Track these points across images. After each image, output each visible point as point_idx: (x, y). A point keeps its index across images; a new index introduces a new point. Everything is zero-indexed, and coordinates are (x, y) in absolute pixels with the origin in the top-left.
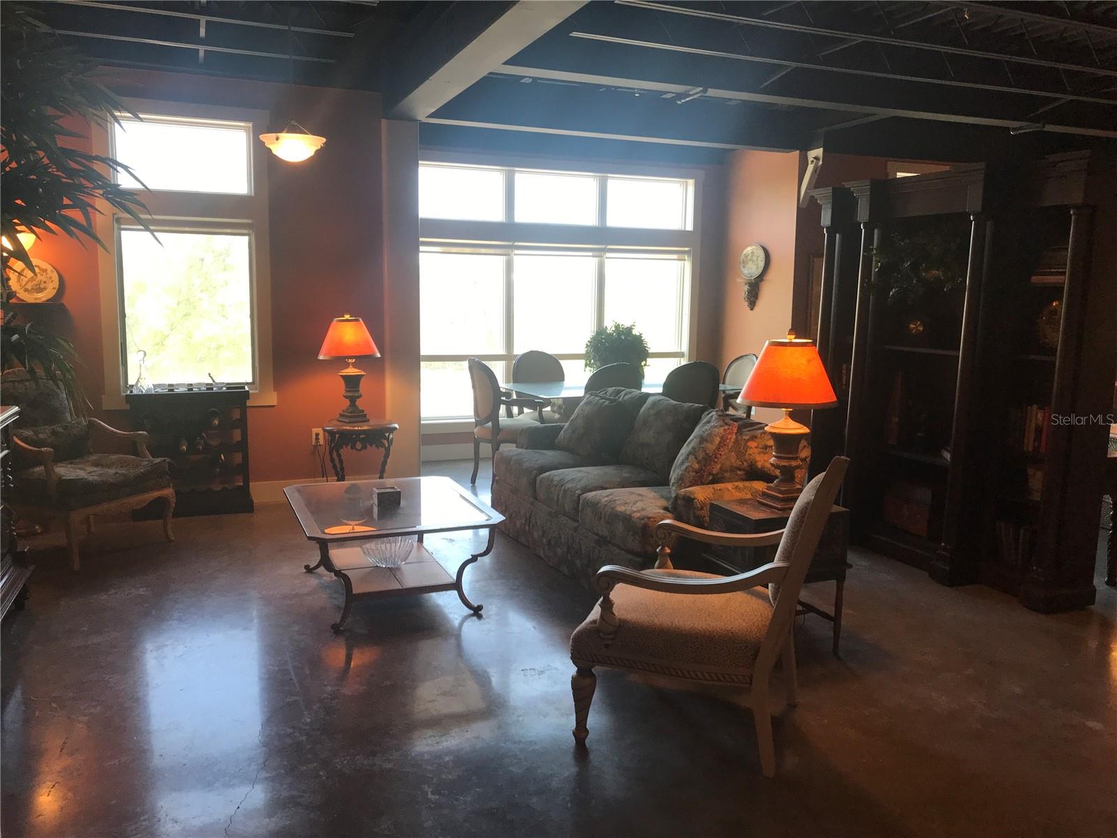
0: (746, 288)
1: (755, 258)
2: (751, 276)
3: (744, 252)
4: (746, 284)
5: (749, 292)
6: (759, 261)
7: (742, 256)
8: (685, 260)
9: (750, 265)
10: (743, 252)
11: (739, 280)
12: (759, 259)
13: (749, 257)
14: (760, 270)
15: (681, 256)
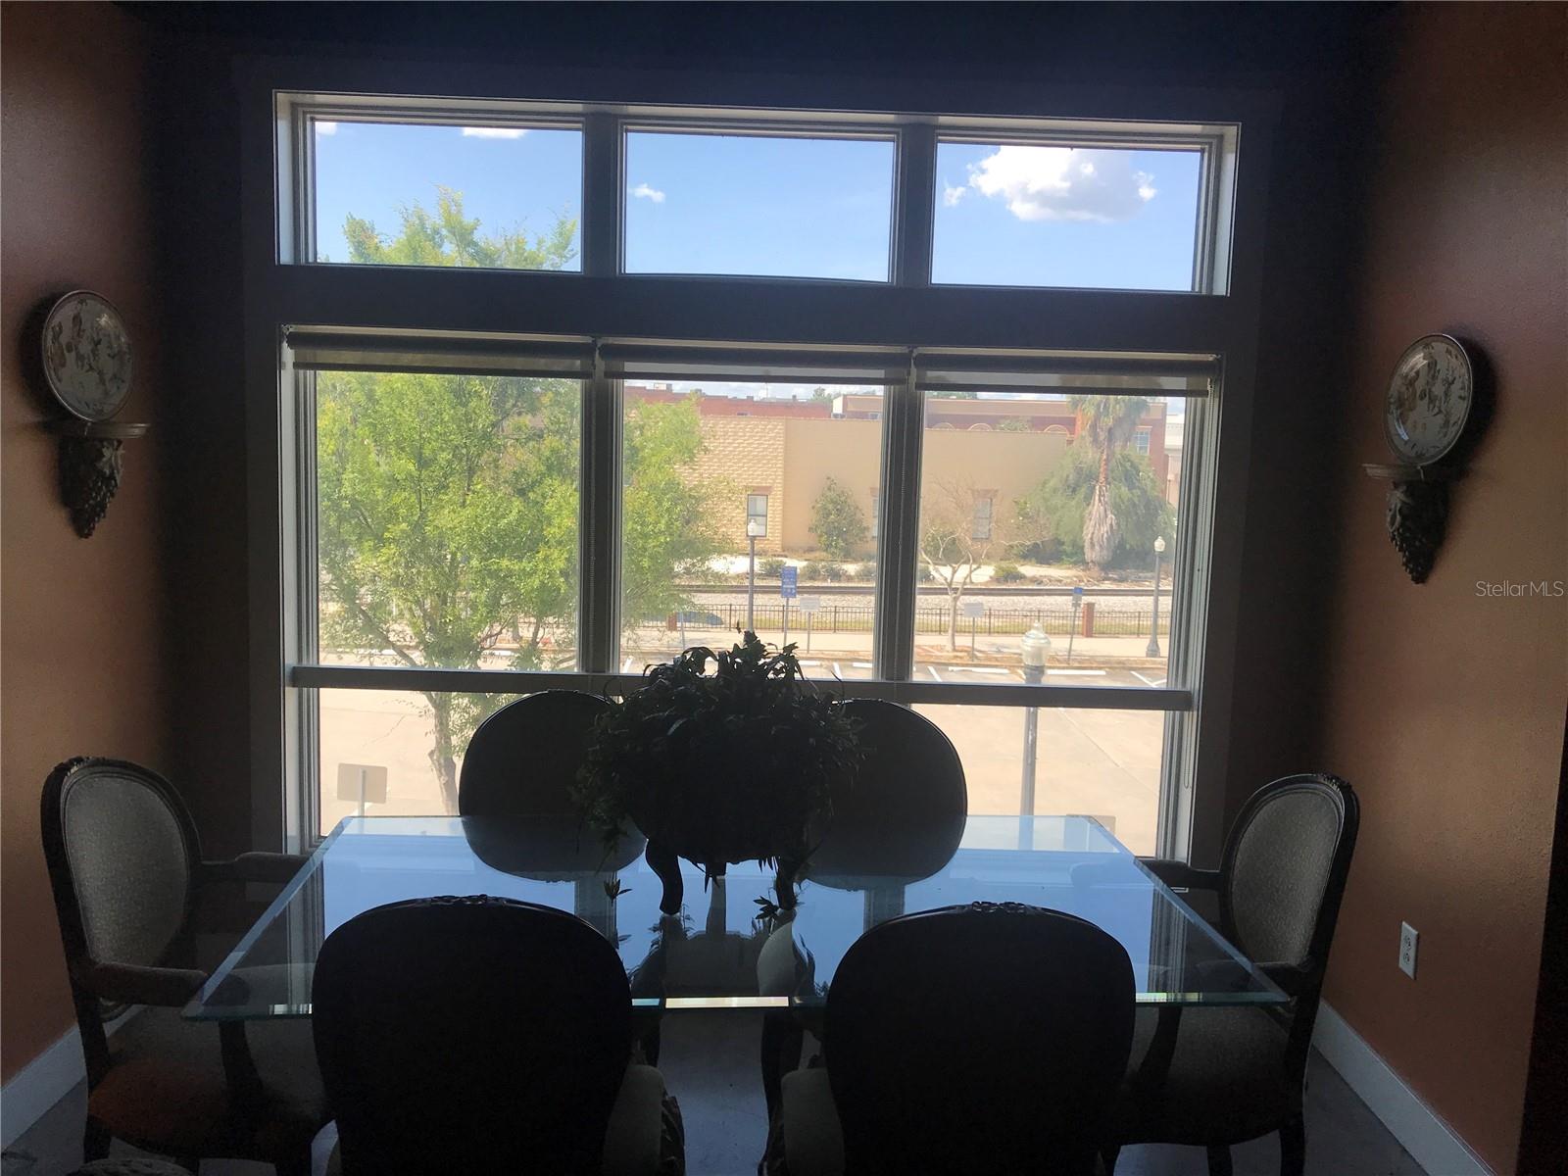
0: (1397, 498)
1: (1438, 389)
2: (1420, 456)
3: (1405, 369)
4: (1396, 486)
5: (1408, 515)
6: (1454, 398)
7: (1397, 385)
8: (1205, 394)
9: (1421, 409)
10: (1396, 367)
11: (1375, 471)
12: (1456, 388)
13: (1420, 385)
14: (1454, 432)
15: (1197, 381)
